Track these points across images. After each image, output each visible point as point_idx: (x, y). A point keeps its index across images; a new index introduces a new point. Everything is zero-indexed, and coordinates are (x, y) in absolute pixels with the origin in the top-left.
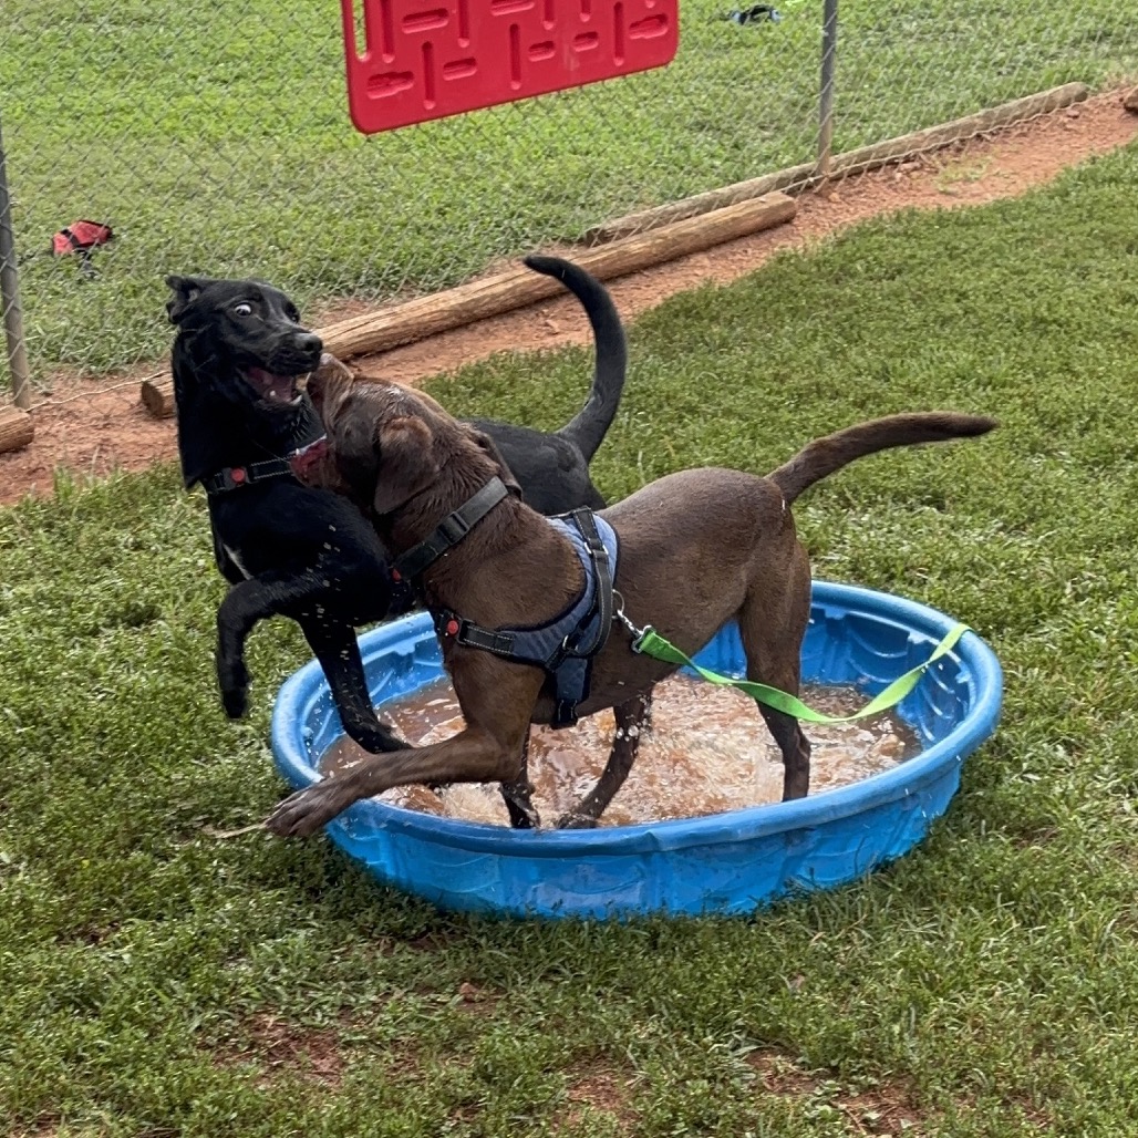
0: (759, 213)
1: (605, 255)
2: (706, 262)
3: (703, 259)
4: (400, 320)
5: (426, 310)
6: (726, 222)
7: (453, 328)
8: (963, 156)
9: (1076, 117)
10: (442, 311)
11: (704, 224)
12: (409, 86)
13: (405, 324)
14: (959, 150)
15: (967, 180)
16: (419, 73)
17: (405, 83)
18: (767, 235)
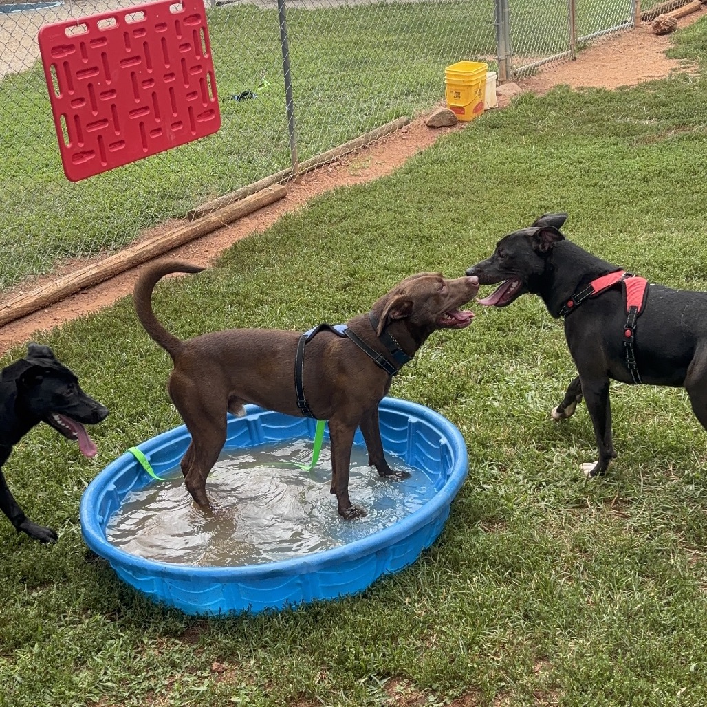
0: (270, 195)
1: (199, 224)
2: (248, 221)
3: (246, 220)
4: (103, 268)
5: (115, 262)
6: (255, 201)
7: (129, 269)
8: (359, 157)
9: (406, 133)
10: (123, 261)
11: (245, 204)
12: (93, 156)
13: (105, 270)
14: (356, 154)
15: (363, 168)
16: (97, 150)
17: (91, 155)
18: (275, 205)
